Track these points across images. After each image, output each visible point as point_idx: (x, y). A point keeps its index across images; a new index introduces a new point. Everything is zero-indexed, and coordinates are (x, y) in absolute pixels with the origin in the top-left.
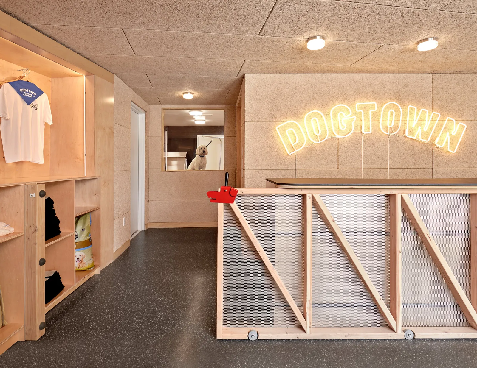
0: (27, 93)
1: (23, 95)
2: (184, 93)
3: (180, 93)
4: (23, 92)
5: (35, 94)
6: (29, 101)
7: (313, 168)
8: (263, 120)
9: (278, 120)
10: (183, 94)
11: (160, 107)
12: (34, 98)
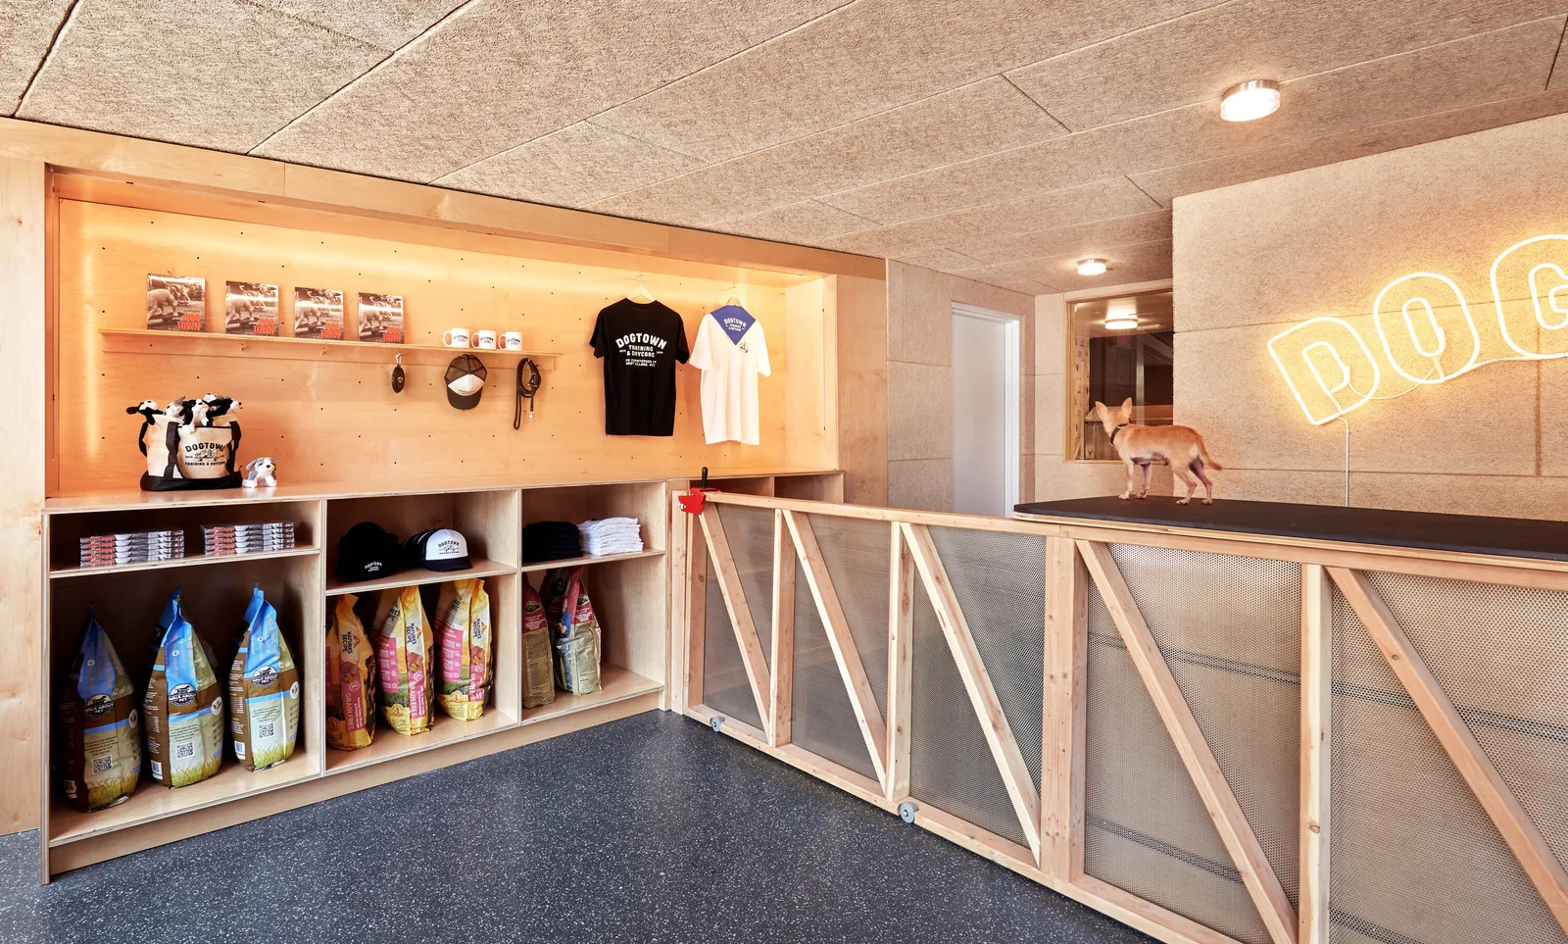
0: (733, 325)
1: (729, 327)
2: (1081, 263)
3: (1070, 264)
4: (728, 324)
5: (745, 325)
6: (735, 337)
7: (1421, 471)
8: (1229, 324)
9: (1279, 320)
10: (1077, 265)
11: (1059, 300)
12: (743, 332)
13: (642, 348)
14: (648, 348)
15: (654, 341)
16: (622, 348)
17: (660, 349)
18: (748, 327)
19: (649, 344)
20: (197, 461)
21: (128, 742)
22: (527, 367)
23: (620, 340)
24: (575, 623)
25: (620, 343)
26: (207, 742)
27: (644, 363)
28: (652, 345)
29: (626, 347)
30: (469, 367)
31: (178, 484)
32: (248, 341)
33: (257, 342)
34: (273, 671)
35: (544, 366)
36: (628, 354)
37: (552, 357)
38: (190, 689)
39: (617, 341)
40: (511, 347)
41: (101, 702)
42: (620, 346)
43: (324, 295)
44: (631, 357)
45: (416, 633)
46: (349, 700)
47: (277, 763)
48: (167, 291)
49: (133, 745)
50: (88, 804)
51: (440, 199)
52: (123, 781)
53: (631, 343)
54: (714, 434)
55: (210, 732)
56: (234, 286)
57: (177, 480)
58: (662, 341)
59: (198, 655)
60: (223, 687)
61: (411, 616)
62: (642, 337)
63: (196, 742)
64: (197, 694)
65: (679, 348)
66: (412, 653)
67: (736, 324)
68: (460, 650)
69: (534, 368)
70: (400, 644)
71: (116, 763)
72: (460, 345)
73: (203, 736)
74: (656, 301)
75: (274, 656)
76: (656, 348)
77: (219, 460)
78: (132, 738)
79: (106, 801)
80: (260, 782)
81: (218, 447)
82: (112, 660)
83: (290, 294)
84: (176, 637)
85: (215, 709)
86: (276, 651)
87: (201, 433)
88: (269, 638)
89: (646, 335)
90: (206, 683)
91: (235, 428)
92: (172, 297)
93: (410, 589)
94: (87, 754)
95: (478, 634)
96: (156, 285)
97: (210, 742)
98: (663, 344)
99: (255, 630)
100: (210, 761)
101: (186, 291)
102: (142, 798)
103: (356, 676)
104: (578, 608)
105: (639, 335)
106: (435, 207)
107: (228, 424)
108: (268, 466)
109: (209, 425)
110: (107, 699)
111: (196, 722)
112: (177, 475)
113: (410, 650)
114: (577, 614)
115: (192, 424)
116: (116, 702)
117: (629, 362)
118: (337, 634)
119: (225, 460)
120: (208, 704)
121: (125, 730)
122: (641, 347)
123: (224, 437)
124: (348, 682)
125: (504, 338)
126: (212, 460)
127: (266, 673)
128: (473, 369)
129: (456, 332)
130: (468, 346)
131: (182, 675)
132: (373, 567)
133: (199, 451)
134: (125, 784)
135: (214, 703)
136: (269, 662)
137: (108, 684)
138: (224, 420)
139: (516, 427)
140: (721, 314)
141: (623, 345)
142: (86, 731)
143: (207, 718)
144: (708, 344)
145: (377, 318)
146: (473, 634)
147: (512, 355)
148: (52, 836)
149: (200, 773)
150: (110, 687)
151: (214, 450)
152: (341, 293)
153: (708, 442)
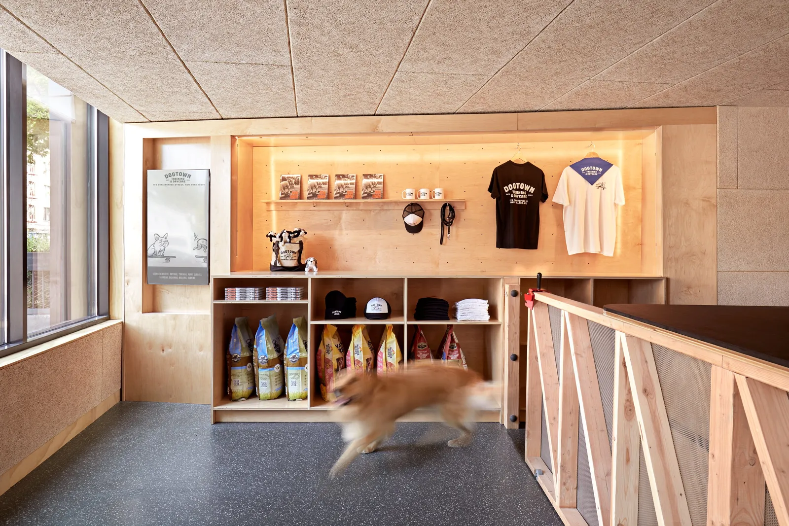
0: (590, 172)
1: (586, 174)
4: (585, 171)
5: (601, 170)
6: (592, 180)
12: (600, 176)
13: (519, 192)
14: (523, 192)
15: (527, 188)
16: (507, 193)
17: (530, 193)
18: (604, 171)
19: (523, 190)
20: (285, 258)
21: (246, 376)
22: (448, 208)
23: (506, 187)
24: (447, 359)
25: (506, 189)
26: (272, 383)
27: (521, 202)
28: (526, 191)
29: (510, 192)
30: (412, 210)
31: (278, 269)
32: (316, 203)
33: (320, 202)
34: (297, 357)
35: (457, 208)
36: (512, 196)
37: (464, 202)
38: (266, 358)
39: (505, 188)
40: (437, 197)
41: (236, 357)
42: (506, 191)
43: (347, 177)
44: (514, 198)
45: (359, 350)
46: (327, 377)
47: (298, 400)
48: (287, 182)
49: (248, 378)
50: (231, 398)
51: (379, 122)
52: (243, 391)
53: (513, 189)
54: (574, 248)
55: (273, 379)
56: (311, 176)
57: (278, 267)
58: (532, 187)
59: (268, 344)
60: (281, 360)
61: (358, 340)
62: (519, 186)
63: (268, 381)
64: (268, 361)
65: (542, 193)
66: (357, 360)
67: (593, 171)
68: (382, 363)
69: (452, 209)
70: (352, 354)
71: (241, 384)
72: (410, 198)
73: (270, 380)
74: (528, 162)
75: (297, 350)
76: (528, 193)
77: (293, 258)
78: (248, 375)
79: (237, 398)
80: (291, 405)
81: (293, 252)
82: (241, 341)
83: (333, 178)
84: (261, 334)
85: (277, 368)
86: (298, 348)
87: (286, 246)
88: (296, 341)
89: (522, 184)
90: (272, 356)
91: (301, 243)
92: (288, 184)
93: (358, 326)
94: (232, 377)
95: (390, 356)
96: (284, 179)
97: (274, 383)
98: (532, 190)
99: (290, 337)
100: (274, 392)
101: (293, 181)
102: (250, 400)
103: (331, 366)
104: (449, 350)
105: (518, 184)
106: (377, 127)
107: (298, 242)
108: (311, 262)
109: (290, 242)
110: (238, 356)
111: (268, 373)
112: (278, 265)
113: (356, 358)
114: (449, 354)
115: (283, 241)
116: (242, 358)
117: (512, 202)
118: (324, 344)
119: (297, 258)
120: (273, 366)
121: (245, 371)
123: (296, 248)
124: (327, 368)
125: (434, 192)
126: (290, 258)
127: (294, 357)
128: (413, 211)
129: (408, 191)
130: (414, 198)
131: (263, 351)
132: (337, 313)
133: (285, 254)
134: (244, 393)
135: (276, 366)
136: (295, 352)
137: (239, 350)
138: (297, 240)
139: (441, 243)
141: (508, 190)
142: (232, 368)
143: (272, 372)
144: (566, 187)
145: (370, 186)
146: (387, 355)
147: (438, 202)
148: (214, 406)
149: (269, 396)
150: (240, 351)
151: (292, 254)
152: (355, 175)
153: (569, 254)
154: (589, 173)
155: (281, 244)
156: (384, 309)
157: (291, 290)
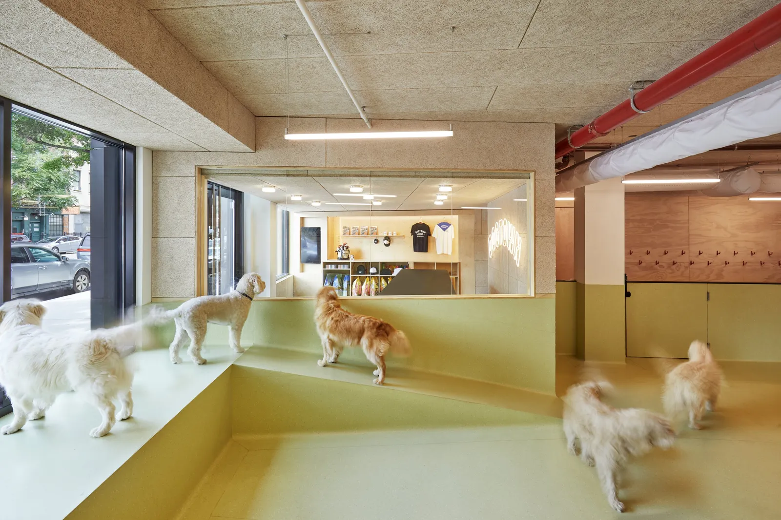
4: (442, 227)
6: (444, 229)
12: (447, 228)
15: (423, 232)
16: (417, 233)
17: (425, 234)
18: (448, 227)
20: (344, 255)
23: (416, 231)
27: (422, 236)
31: (342, 259)
32: (355, 236)
36: (418, 235)
37: (403, 236)
53: (419, 232)
54: (439, 252)
65: (429, 233)
67: (445, 226)
72: (386, 235)
74: (423, 223)
84: (336, 280)
89: (422, 230)
91: (349, 251)
92: (346, 230)
93: (367, 276)
98: (425, 232)
99: (345, 280)
101: (347, 228)
105: (420, 230)
108: (352, 257)
117: (418, 237)
119: (347, 255)
122: (421, 233)
125: (393, 233)
128: (387, 239)
129: (385, 232)
138: (347, 250)
140: (440, 225)
144: (437, 232)
145: (372, 231)
147: (395, 236)
153: (438, 254)
154: (444, 227)
155: (343, 251)
156: (376, 271)
157: (346, 266)
